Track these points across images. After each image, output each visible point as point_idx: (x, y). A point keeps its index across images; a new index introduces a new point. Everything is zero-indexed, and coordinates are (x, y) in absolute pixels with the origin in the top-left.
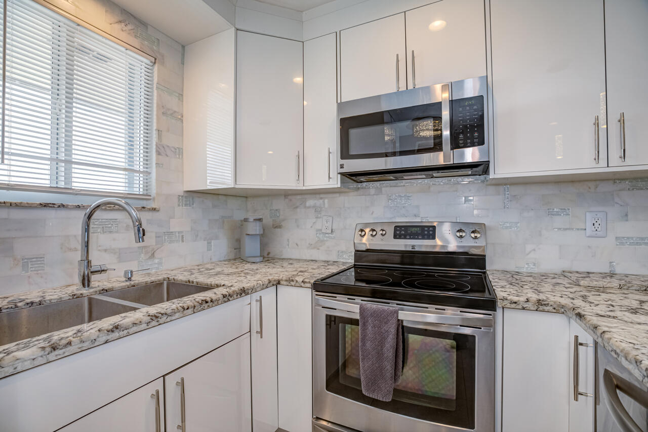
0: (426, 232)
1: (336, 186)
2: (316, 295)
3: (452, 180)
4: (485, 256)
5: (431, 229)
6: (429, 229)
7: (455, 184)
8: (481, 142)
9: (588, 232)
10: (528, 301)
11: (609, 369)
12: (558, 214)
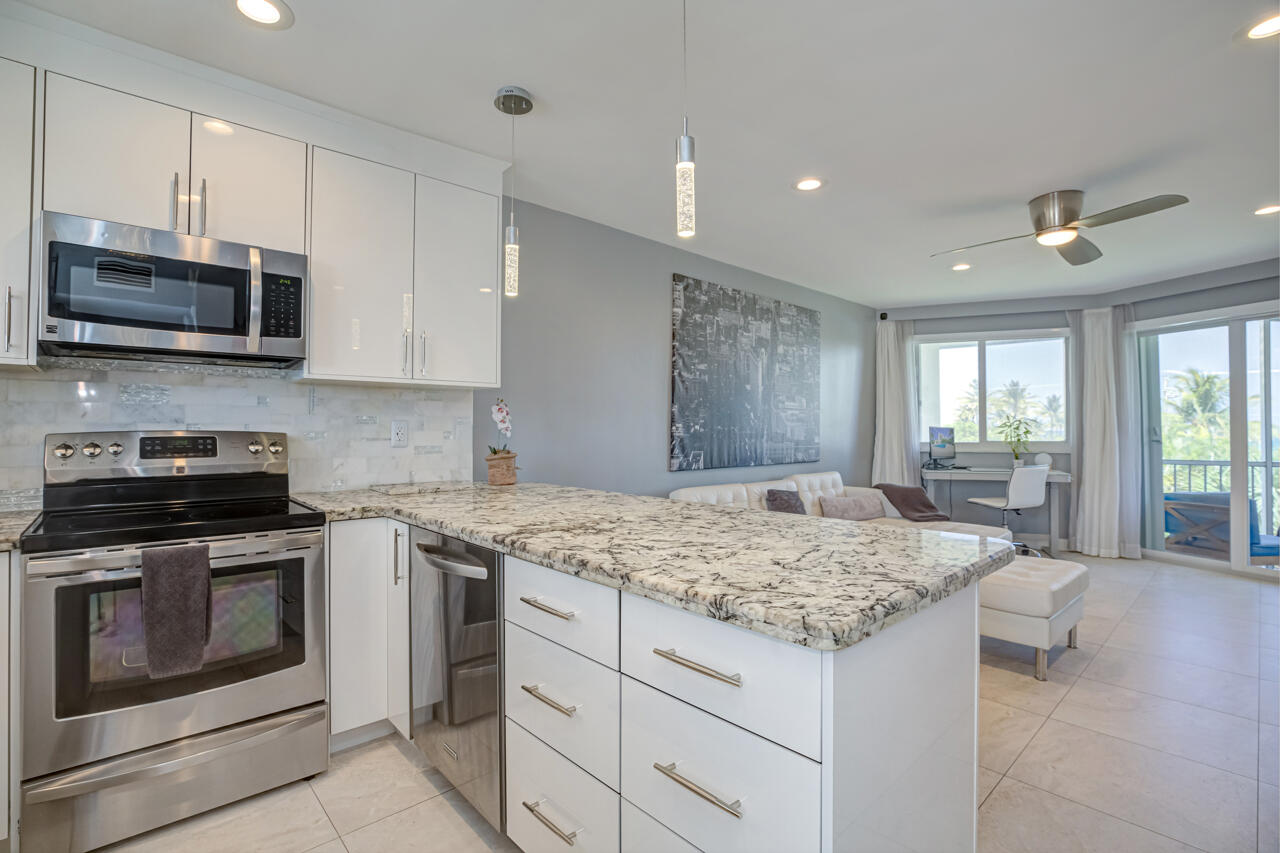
0: (201, 447)
1: (24, 362)
2: (31, 559)
3: (240, 371)
4: (287, 475)
5: (209, 441)
6: (205, 442)
7: (243, 377)
8: (297, 334)
9: (393, 442)
10: (354, 509)
11: (420, 542)
12: (365, 423)
